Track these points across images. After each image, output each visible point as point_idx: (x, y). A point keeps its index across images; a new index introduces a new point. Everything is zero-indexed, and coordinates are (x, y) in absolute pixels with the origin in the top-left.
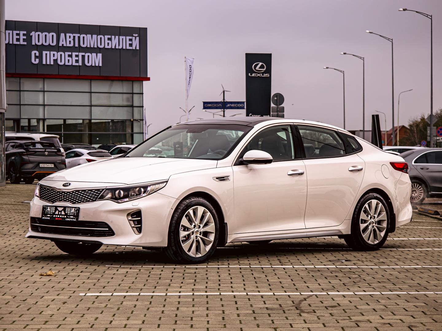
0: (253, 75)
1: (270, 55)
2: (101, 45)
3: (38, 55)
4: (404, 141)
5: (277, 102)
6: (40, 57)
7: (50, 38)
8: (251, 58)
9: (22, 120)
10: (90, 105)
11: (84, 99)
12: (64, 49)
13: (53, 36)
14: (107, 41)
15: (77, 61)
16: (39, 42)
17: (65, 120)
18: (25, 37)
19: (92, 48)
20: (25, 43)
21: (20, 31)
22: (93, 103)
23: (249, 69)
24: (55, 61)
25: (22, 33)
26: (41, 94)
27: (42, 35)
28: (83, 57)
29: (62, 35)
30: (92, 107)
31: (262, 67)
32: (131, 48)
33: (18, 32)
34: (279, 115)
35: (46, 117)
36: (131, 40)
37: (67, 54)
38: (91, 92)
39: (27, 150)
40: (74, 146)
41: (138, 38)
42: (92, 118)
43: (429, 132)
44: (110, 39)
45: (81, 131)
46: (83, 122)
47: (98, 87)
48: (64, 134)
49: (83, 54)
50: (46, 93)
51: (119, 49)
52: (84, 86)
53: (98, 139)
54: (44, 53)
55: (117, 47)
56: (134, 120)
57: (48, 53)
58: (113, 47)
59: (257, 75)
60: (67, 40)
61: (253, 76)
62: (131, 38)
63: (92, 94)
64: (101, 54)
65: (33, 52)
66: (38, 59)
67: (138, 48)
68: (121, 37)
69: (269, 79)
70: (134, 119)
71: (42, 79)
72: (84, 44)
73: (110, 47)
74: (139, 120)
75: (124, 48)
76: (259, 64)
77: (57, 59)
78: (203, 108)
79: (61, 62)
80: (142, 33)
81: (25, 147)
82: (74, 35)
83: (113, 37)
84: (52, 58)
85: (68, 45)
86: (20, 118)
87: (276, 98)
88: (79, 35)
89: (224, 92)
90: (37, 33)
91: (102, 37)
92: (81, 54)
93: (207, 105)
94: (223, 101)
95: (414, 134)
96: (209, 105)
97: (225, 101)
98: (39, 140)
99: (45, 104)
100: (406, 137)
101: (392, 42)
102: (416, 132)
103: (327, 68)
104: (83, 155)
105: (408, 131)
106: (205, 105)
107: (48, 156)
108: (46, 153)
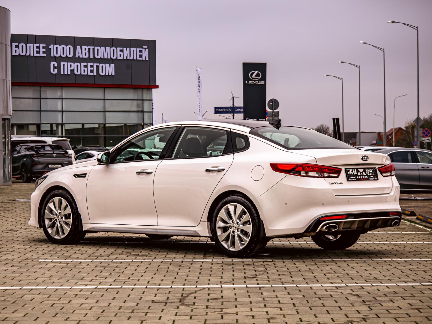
0: (250, 82)
1: (265, 65)
2: (114, 56)
3: (56, 66)
4: (401, 141)
5: (273, 107)
6: (58, 68)
7: (67, 50)
8: (248, 67)
9: (42, 125)
10: (104, 111)
11: (98, 105)
12: (80, 60)
13: (70, 48)
14: (119, 53)
15: (92, 71)
16: (57, 54)
17: (83, 125)
18: (44, 50)
19: (105, 59)
20: (45, 55)
21: (40, 44)
22: (107, 109)
23: (246, 78)
24: (72, 71)
25: (42, 46)
26: (59, 102)
27: (60, 48)
28: (98, 67)
29: (78, 48)
30: (106, 113)
31: (258, 75)
32: (141, 59)
33: (38, 45)
34: (275, 118)
35: (64, 122)
36: (141, 51)
37: (83, 64)
38: (105, 99)
39: (37, 153)
40: (89, 148)
41: (147, 50)
42: (106, 123)
43: (416, 133)
44: (122, 51)
45: (98, 134)
46: (99, 126)
47: (111, 94)
48: (82, 137)
49: (98, 64)
50: (64, 100)
51: (130, 60)
52: (98, 93)
53: (111, 141)
54: (62, 64)
55: (128, 58)
56: (144, 124)
57: (65, 63)
58: (125, 58)
59: (253, 82)
60: (83, 52)
61: (249, 83)
62: (141, 49)
63: (106, 101)
64: (114, 65)
65: (52, 64)
66: (56, 70)
67: (147, 59)
68: (132, 49)
69: (264, 86)
70: (145, 123)
71: (61, 88)
72: (98, 55)
73: (122, 58)
74: (149, 124)
75: (135, 59)
76: (255, 72)
77: (74, 70)
78: (214, 113)
79: (77, 72)
80: (151, 45)
81: (35, 150)
82: (89, 47)
83: (125, 49)
84: (69, 69)
85: (84, 56)
86: (40, 123)
87: (271, 104)
88: (93, 47)
89: (233, 98)
90: (55, 46)
91: (115, 49)
92: (95, 65)
93: (218, 110)
94: (232, 106)
95: (410, 135)
96: (220, 110)
97: (234, 106)
98: (51, 143)
99: (63, 110)
100: (402, 137)
101: (384, 51)
102: (411, 133)
103: (327, 75)
104: (94, 156)
105: (404, 132)
106: (216, 110)
107: (56, 157)
108: (55, 155)
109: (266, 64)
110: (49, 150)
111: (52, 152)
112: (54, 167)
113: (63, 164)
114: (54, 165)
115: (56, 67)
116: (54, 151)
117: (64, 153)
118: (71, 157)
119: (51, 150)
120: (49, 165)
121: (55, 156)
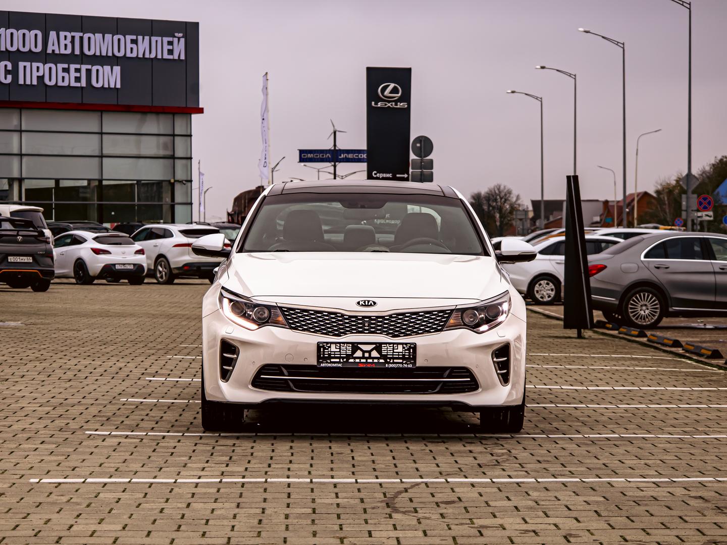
0: (379, 104)
1: (408, 71)
2: (119, 51)
3: (11, 69)
4: (646, 218)
5: (421, 152)
6: (14, 72)
7: (31, 40)
8: (376, 76)
10: (100, 154)
11: (89, 145)
12: (56, 58)
13: (36, 35)
14: (129, 45)
15: (78, 79)
16: (12, 45)
17: (57, 181)
19: (103, 56)
22: (105, 152)
23: (372, 95)
24: (41, 79)
26: (15, 137)
27: (18, 34)
28: (89, 72)
29: (53, 34)
30: (105, 160)
31: (395, 90)
32: (171, 57)
34: (425, 172)
35: (24, 176)
36: (170, 43)
37: (61, 66)
38: (101, 133)
40: (71, 225)
41: (182, 40)
42: (104, 178)
43: (684, 203)
44: (134, 42)
45: (85, 199)
46: (89, 184)
47: (112, 123)
48: (55, 204)
49: (89, 67)
50: (24, 134)
51: (150, 58)
52: (90, 122)
53: (113, 213)
54: (21, 64)
55: (147, 56)
56: (175, 181)
57: (28, 64)
58: (141, 56)
59: (386, 105)
60: (60, 43)
61: (379, 106)
62: (170, 39)
63: (104, 137)
64: (119, 67)
65: (2, 64)
66: (11, 76)
67: (183, 57)
68: (154, 39)
69: (407, 112)
70: (176, 179)
71: (18, 111)
72: (89, 50)
73: (134, 55)
74: (184, 182)
75: (159, 57)
76: (389, 85)
77: (43, 76)
78: (298, 160)
79: (50, 80)
80: (190, 31)
82: (73, 34)
83: (140, 38)
84: (35, 74)
85: (63, 51)
87: (418, 145)
88: (81, 34)
89: (335, 133)
90: (9, 31)
91: (121, 37)
92: (84, 68)
93: (306, 156)
94: (333, 148)
95: (664, 207)
96: (310, 156)
97: (337, 148)
98: (9, 216)
99: (24, 152)
100: (651, 211)
101: (623, 48)
102: (667, 202)
103: (513, 92)
104: (86, 241)
105: (653, 201)
106: (303, 155)
107: (22, 242)
108: (20, 238)
109: (410, 70)
110: (8, 228)
111: (15, 233)
112: (18, 261)
113: (35, 255)
114: (18, 257)
115: (9, 70)
116: (18, 231)
117: (36, 234)
118: (49, 243)
119: (13, 228)
120: (9, 258)
121: (20, 240)
